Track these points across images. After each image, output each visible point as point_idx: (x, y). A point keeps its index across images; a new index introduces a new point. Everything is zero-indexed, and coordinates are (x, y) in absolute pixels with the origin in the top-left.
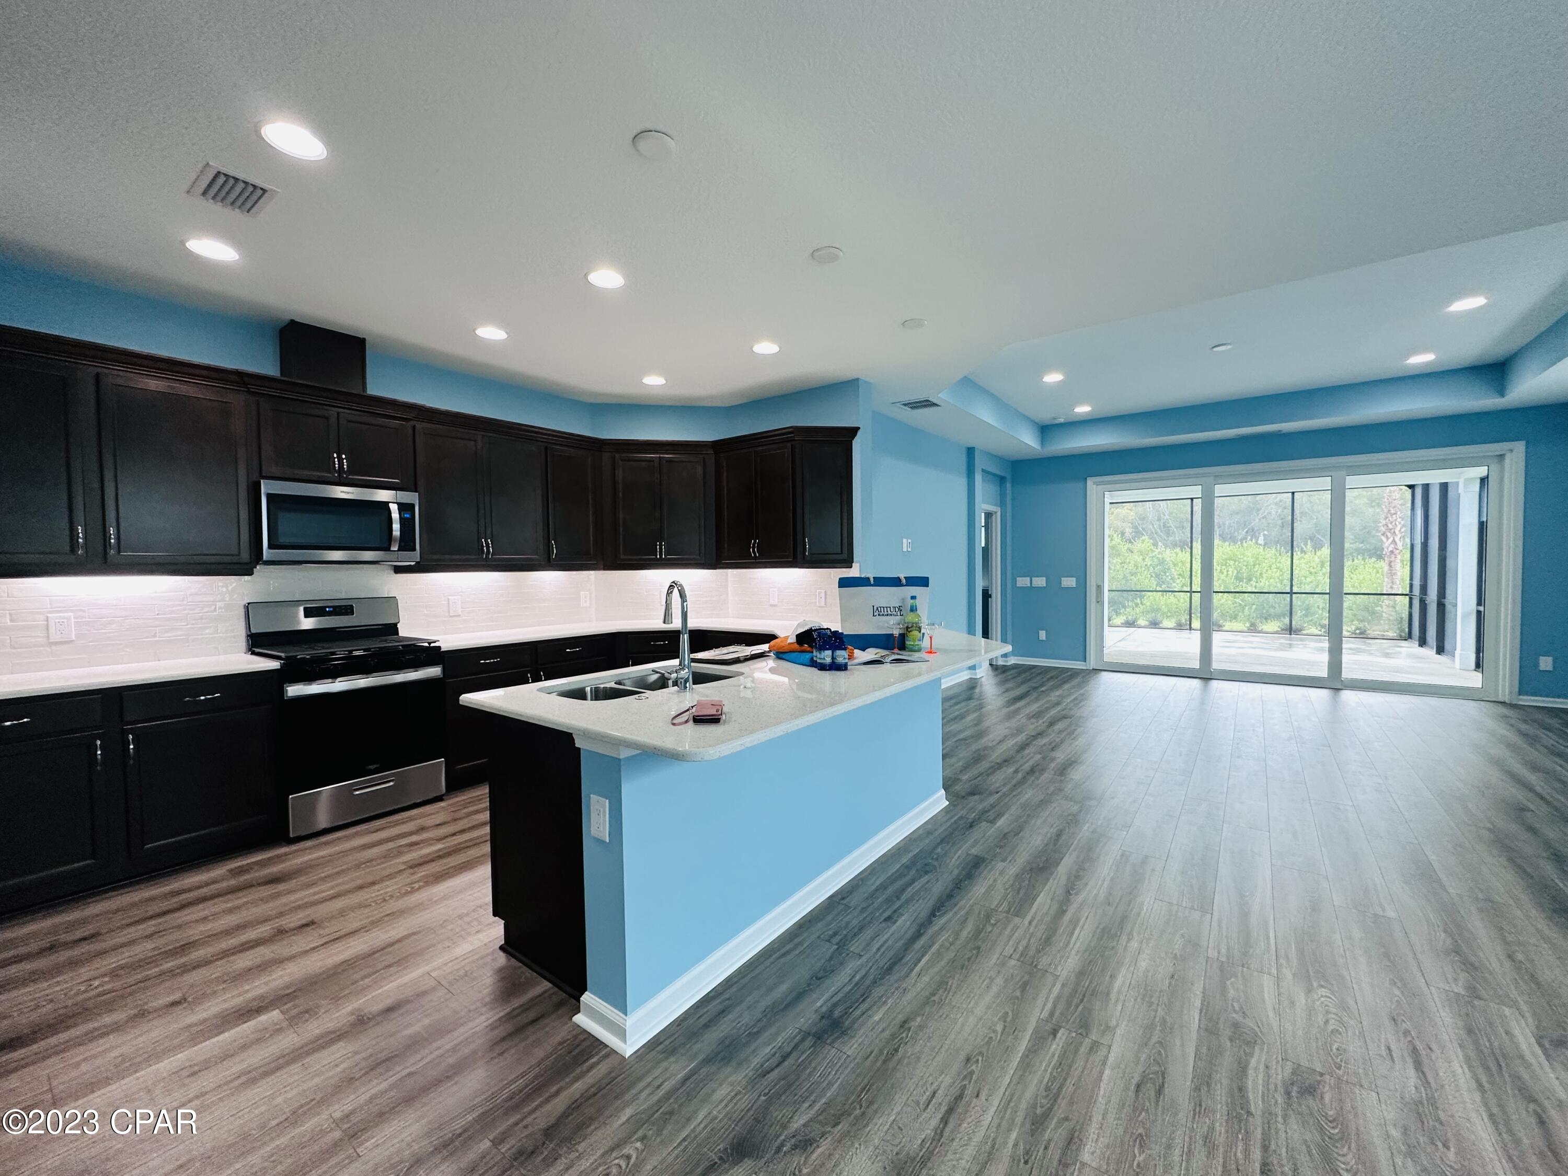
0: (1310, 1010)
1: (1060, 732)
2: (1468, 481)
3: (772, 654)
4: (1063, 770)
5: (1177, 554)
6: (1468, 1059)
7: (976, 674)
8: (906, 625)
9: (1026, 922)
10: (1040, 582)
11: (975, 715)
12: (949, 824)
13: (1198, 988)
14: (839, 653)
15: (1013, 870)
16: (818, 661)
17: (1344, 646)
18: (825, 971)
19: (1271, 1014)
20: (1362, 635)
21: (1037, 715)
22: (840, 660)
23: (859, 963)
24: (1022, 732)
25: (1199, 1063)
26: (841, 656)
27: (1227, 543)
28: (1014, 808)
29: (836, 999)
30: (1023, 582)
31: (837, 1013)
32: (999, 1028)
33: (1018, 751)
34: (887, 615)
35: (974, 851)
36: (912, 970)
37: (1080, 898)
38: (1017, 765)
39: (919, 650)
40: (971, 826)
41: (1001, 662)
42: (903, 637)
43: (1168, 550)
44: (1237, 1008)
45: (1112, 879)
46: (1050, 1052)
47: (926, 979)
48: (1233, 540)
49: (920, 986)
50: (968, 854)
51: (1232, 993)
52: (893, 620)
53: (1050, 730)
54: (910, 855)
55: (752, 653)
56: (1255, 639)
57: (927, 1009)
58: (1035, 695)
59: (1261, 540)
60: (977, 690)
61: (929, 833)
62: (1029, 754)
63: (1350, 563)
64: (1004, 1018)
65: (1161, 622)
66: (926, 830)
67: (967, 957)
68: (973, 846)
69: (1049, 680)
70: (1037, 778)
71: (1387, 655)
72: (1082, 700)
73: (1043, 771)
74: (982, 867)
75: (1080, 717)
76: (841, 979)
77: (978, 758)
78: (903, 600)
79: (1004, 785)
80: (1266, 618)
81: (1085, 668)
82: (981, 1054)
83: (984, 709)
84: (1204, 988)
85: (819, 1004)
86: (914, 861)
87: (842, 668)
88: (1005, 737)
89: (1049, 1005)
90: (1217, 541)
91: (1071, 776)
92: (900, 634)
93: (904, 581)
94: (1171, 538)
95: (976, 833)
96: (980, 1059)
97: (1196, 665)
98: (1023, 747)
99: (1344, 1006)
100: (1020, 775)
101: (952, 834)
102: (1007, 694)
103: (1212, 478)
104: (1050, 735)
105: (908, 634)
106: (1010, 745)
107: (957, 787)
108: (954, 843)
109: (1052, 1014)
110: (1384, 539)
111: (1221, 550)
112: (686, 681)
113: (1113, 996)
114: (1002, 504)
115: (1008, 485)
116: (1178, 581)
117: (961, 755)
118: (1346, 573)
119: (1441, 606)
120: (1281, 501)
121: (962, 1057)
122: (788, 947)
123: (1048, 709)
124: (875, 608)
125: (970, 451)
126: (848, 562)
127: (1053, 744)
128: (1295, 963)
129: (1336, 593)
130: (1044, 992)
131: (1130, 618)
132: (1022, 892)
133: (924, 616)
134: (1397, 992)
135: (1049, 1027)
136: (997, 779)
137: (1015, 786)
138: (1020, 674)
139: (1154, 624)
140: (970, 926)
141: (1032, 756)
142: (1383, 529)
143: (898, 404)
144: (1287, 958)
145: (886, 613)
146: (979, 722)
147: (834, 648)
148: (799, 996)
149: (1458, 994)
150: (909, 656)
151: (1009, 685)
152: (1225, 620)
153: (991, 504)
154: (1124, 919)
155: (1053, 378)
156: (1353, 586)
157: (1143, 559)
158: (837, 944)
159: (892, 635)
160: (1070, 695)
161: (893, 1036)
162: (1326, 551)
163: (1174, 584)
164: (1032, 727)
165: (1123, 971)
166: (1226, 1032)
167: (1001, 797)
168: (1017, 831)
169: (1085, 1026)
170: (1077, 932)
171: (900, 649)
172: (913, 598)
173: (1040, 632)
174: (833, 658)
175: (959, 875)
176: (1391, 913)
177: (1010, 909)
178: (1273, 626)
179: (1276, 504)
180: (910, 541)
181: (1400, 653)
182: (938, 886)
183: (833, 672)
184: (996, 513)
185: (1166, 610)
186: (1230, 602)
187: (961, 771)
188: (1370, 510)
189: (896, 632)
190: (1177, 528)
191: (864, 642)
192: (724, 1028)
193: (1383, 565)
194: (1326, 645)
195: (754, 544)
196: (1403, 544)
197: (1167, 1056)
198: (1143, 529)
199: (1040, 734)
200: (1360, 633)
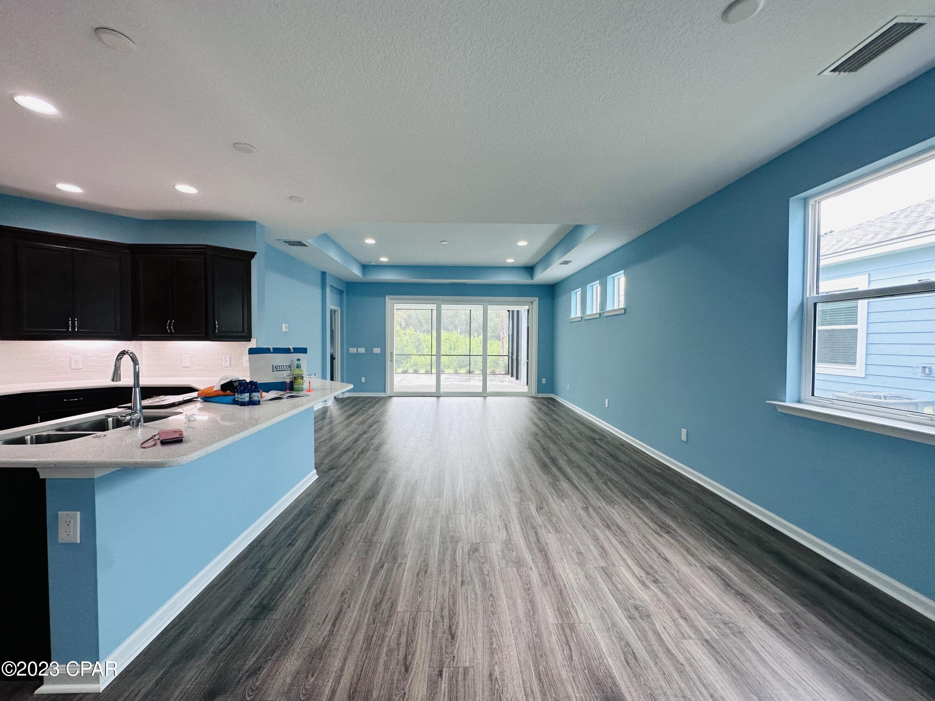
0: (476, 522)
1: (375, 430)
2: (524, 310)
3: (199, 399)
4: (378, 448)
5: (425, 336)
6: (519, 523)
7: (327, 404)
8: (294, 376)
9: (365, 524)
10: (362, 350)
11: (329, 427)
12: (319, 488)
13: (438, 528)
14: (254, 394)
15: (357, 502)
16: (240, 400)
17: (488, 378)
18: (253, 584)
19: (464, 528)
20: (494, 373)
21: (363, 423)
22: (256, 398)
23: (275, 572)
24: (355, 433)
25: (440, 556)
26: (256, 396)
27: (446, 332)
28: (354, 473)
29: (262, 596)
30: (353, 350)
31: (265, 602)
32: (356, 575)
33: (354, 443)
34: (282, 370)
35: (335, 498)
36: (308, 565)
37: (390, 506)
38: (354, 450)
39: (302, 390)
40: (333, 485)
41: (340, 397)
42: (292, 383)
43: (422, 335)
44: (452, 530)
45: (403, 494)
46: (381, 575)
47: (316, 567)
48: (448, 330)
49: (314, 570)
50: (332, 500)
51: (451, 525)
52: (285, 374)
53: (370, 430)
54: (298, 509)
55: (184, 399)
56: (457, 377)
57: (319, 580)
58: (361, 412)
59: (459, 331)
60: (328, 413)
61: (309, 495)
62: (360, 444)
63: (490, 342)
64: (358, 570)
65: (419, 371)
66: (307, 493)
67: (337, 549)
68: (334, 496)
69: (367, 404)
70: (365, 455)
71: (502, 381)
72: (385, 412)
73: (367, 451)
74: (341, 504)
75: (384, 421)
76: (266, 583)
77: (333, 450)
78: (292, 361)
79: (348, 461)
80: (461, 367)
81: (384, 396)
82: (349, 589)
83: (333, 423)
84: (441, 527)
85: (252, 602)
86: (301, 512)
87: (257, 403)
88: (346, 436)
89: (379, 556)
90: (442, 331)
91: (382, 451)
92: (290, 382)
93: (292, 350)
94: (422, 328)
95: (335, 489)
96: (349, 591)
97: (434, 390)
98: (356, 440)
99: (486, 517)
100: (356, 455)
101: (322, 492)
102: (345, 414)
103: (440, 301)
104: (370, 432)
105: (296, 381)
106: (349, 440)
107: (322, 467)
108: (324, 497)
109: (381, 559)
110: (500, 332)
111: (444, 335)
112: (139, 421)
113: (406, 543)
114: (341, 306)
115: (345, 296)
116: (426, 350)
117: (322, 450)
118: (488, 346)
119: (517, 360)
120: (466, 313)
121: (339, 594)
122: (224, 581)
123: (368, 419)
124: (274, 367)
125: (323, 274)
126: (248, 338)
127: (371, 437)
128: (471, 507)
129: (485, 355)
130: (376, 552)
131: (405, 369)
132: (362, 511)
133: (304, 370)
134: (501, 507)
135: (380, 565)
136: (344, 459)
137: (354, 461)
138: (351, 402)
139: (416, 372)
140: (337, 534)
141: (361, 444)
142: (500, 328)
143: (281, 241)
144: (469, 506)
145: (281, 369)
146: (331, 430)
147: (251, 391)
148: (238, 603)
149: (517, 502)
150: (298, 393)
151: (347, 408)
152: (445, 369)
153: (336, 306)
154: (409, 509)
155: (370, 241)
156: (491, 352)
157: (411, 339)
158: (259, 568)
159: (286, 382)
160: (379, 410)
161: (301, 600)
162: (481, 337)
163: (424, 352)
164: (361, 429)
165: (410, 531)
166: (448, 539)
167: (347, 467)
168: (357, 483)
169: (395, 558)
170: (389, 522)
171: (290, 390)
172: (298, 360)
173: (362, 378)
174: (250, 398)
175: (328, 511)
176: (500, 480)
177: (357, 521)
178: (463, 371)
179: (464, 314)
180: (287, 325)
181: (505, 380)
182: (317, 521)
183: (250, 406)
184: (338, 310)
185: (421, 364)
186: (447, 360)
187: (324, 458)
188: (497, 319)
189: (288, 381)
190: (425, 323)
191: (268, 387)
192: (185, 641)
193: (500, 343)
194: (482, 378)
195: (170, 324)
196: (506, 335)
197: (428, 558)
198: (410, 323)
199: (365, 432)
200: (493, 373)
